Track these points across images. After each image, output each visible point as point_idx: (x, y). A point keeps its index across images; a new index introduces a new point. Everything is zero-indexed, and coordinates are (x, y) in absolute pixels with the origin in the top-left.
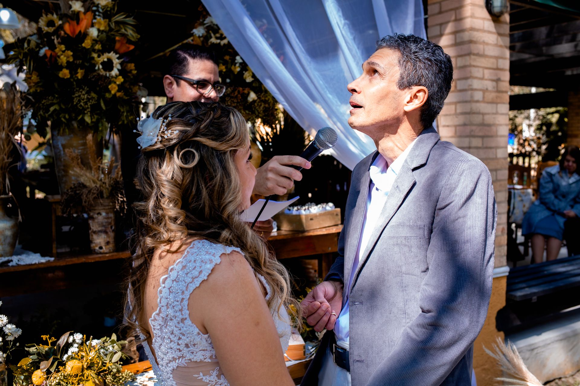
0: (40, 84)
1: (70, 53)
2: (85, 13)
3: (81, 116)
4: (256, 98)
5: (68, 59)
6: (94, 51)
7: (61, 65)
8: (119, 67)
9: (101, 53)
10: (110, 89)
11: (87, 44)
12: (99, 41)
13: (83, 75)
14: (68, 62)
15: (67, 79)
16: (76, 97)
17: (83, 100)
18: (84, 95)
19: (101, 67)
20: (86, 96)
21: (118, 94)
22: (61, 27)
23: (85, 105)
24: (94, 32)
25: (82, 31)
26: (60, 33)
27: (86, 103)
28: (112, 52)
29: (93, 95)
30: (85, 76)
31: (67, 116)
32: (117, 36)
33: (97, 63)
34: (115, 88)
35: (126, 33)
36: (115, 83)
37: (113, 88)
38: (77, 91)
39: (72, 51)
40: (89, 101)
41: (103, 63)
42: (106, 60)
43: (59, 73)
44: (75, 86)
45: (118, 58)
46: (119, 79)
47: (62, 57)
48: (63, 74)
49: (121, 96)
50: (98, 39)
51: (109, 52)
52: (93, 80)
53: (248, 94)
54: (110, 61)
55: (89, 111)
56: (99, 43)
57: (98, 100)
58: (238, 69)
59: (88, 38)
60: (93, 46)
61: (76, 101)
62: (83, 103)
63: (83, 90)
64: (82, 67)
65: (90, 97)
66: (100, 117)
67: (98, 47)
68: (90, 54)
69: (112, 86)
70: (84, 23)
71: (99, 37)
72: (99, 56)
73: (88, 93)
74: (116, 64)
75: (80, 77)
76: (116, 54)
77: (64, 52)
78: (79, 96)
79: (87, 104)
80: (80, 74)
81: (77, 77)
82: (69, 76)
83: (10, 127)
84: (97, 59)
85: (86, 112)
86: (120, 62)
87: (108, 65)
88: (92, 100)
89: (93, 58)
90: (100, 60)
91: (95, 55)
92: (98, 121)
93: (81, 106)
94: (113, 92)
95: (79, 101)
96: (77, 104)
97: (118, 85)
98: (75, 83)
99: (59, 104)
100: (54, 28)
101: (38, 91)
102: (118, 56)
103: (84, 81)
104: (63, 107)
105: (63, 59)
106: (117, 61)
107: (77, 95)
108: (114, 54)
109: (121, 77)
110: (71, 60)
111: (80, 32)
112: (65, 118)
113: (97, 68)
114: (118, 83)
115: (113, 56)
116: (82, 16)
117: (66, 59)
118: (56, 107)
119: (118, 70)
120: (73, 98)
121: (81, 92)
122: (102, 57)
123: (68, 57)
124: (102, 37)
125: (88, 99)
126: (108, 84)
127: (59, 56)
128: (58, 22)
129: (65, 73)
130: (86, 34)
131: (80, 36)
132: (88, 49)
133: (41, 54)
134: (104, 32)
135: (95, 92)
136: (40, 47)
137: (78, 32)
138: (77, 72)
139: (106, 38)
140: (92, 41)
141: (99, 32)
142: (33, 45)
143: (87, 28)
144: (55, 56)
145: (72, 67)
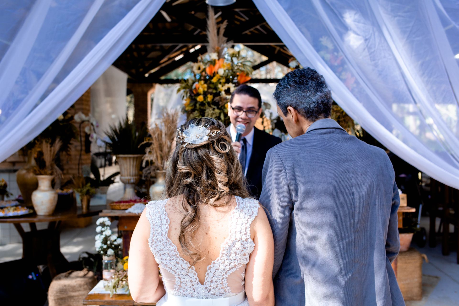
0: (191, 105)
1: (206, 85)
2: (219, 60)
6: (220, 83)
11: (214, 80)
12: (224, 77)
14: (204, 91)
17: (210, 114)
18: (210, 111)
19: (223, 93)
20: (212, 111)
22: (204, 70)
24: (221, 72)
25: (216, 71)
26: (203, 74)
27: (212, 116)
28: (230, 83)
29: (217, 111)
30: (213, 100)
32: (238, 72)
33: (222, 91)
38: (208, 108)
41: (225, 91)
42: (226, 88)
43: (197, 98)
44: (207, 106)
45: (234, 87)
51: (228, 83)
52: (217, 101)
54: (229, 89)
57: (220, 114)
59: (217, 76)
60: (219, 79)
61: (206, 115)
63: (211, 107)
64: (211, 94)
65: (214, 112)
67: (223, 81)
68: (217, 85)
70: (217, 66)
72: (223, 86)
73: (214, 109)
75: (209, 100)
77: (202, 85)
78: (208, 112)
80: (210, 98)
82: (202, 100)
84: (221, 88)
87: (228, 92)
88: (216, 114)
89: (219, 88)
90: (223, 89)
91: (220, 86)
98: (206, 104)
101: (190, 109)
102: (234, 85)
103: (213, 102)
105: (201, 90)
108: (232, 84)
110: (206, 90)
113: (221, 94)
116: (217, 62)
120: (205, 113)
123: (204, 88)
124: (226, 74)
125: (212, 114)
126: (225, 104)
127: (199, 88)
128: (203, 67)
129: (200, 98)
130: (217, 73)
131: (214, 74)
132: (216, 83)
133: (194, 87)
134: (227, 71)
135: (218, 108)
136: (194, 83)
137: (213, 72)
138: (208, 98)
139: (229, 74)
140: (219, 77)
141: (225, 71)
142: (190, 82)
143: (218, 69)
144: (197, 88)
145: (205, 94)
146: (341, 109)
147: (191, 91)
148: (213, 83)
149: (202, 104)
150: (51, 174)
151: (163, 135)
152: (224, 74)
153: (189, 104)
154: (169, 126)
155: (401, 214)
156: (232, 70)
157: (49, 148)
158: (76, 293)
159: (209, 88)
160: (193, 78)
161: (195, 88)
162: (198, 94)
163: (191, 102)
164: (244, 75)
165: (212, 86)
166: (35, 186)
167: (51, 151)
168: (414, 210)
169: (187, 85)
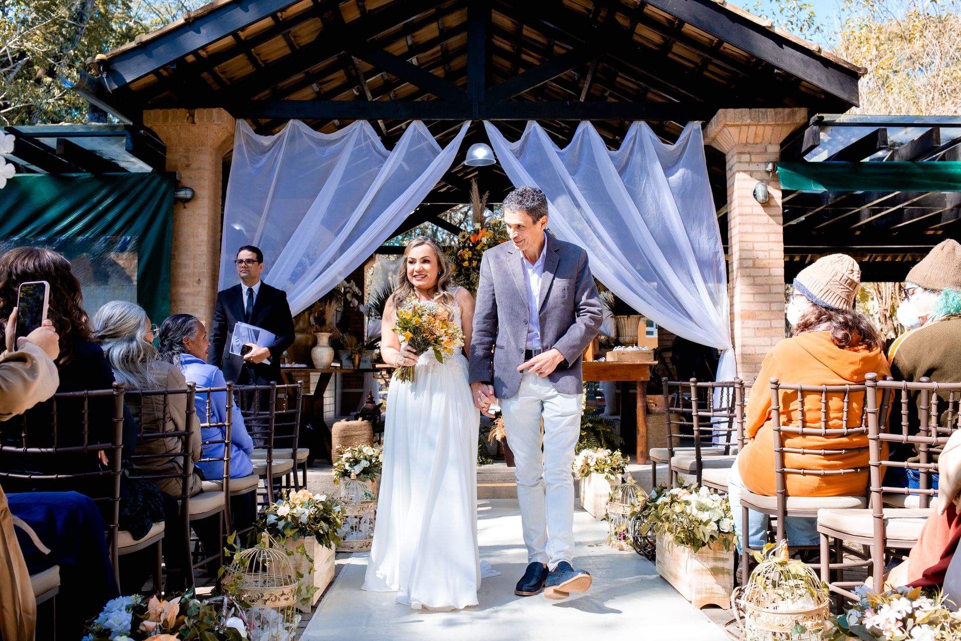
0: (457, 270)
1: (470, 252)
2: (482, 229)
7: (466, 259)
11: (478, 248)
12: (487, 244)
14: (469, 258)
22: (469, 238)
24: (484, 240)
26: (467, 242)
43: (463, 264)
44: (471, 271)
47: (466, 255)
59: (481, 244)
61: (471, 279)
64: (475, 260)
70: (480, 235)
77: (467, 252)
81: (472, 266)
82: (468, 266)
93: (473, 282)
99: (464, 281)
100: (465, 239)
104: (466, 282)
105: (466, 257)
107: (471, 276)
110: (471, 256)
116: (480, 231)
121: (474, 274)
123: (469, 255)
124: (489, 242)
127: (464, 255)
128: (467, 236)
129: (466, 264)
130: (481, 241)
131: (478, 242)
136: (459, 250)
137: (477, 240)
138: (472, 263)
139: (492, 242)
141: (488, 239)
142: (455, 249)
143: (481, 238)
145: (470, 260)
147: (457, 257)
148: (477, 250)
149: (467, 269)
150: (331, 332)
152: (486, 242)
156: (494, 238)
158: (357, 433)
159: (473, 254)
160: (458, 246)
161: (460, 255)
162: (464, 260)
165: (475, 253)
166: (315, 343)
168: (656, 362)
169: (453, 252)
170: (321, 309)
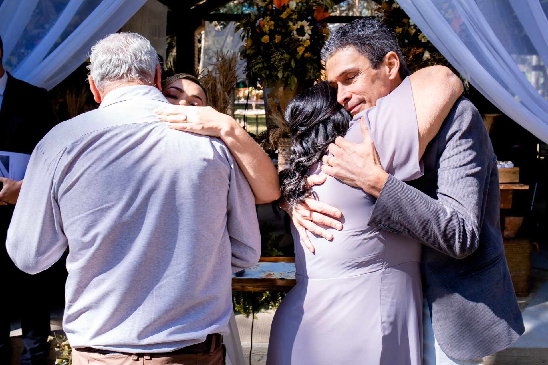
0: (253, 48)
1: (272, 22)
3: (276, 73)
4: (429, 57)
5: (270, 28)
6: (291, 20)
7: (266, 32)
8: (310, 32)
9: (295, 22)
10: (298, 51)
11: (284, 15)
12: (296, 11)
13: (280, 40)
14: (270, 30)
15: (267, 43)
16: (274, 57)
17: (277, 59)
18: (278, 56)
19: (295, 32)
20: (280, 56)
21: (306, 55)
23: (279, 64)
24: (293, 5)
25: (286, 4)
26: (269, 7)
28: (304, 20)
29: (286, 56)
30: (282, 40)
31: (268, 73)
32: (314, 6)
33: (293, 30)
34: (302, 50)
35: (322, 3)
36: (303, 45)
37: (301, 50)
38: (275, 52)
39: (274, 21)
40: (282, 61)
41: (297, 30)
42: (299, 27)
43: (261, 39)
44: (273, 49)
45: (309, 25)
46: (306, 42)
47: (266, 26)
48: (264, 40)
49: (309, 56)
50: (296, 10)
51: (302, 21)
52: (286, 43)
53: (423, 53)
54: (302, 27)
55: (281, 69)
56: (296, 13)
57: (290, 60)
58: (414, 31)
59: (288, 10)
60: (291, 15)
61: (273, 61)
62: (278, 62)
63: (279, 51)
64: (279, 33)
65: (282, 57)
66: (290, 74)
67: (295, 17)
68: (288, 22)
69: (299, 49)
71: (297, 9)
72: (294, 25)
73: (282, 54)
74: (308, 30)
75: (276, 42)
76: (307, 22)
77: (268, 22)
78: (275, 56)
79: (280, 63)
80: (278, 39)
81: (275, 42)
82: (268, 42)
83: (227, 80)
84: (292, 26)
85: (279, 69)
86: (311, 28)
87: (301, 31)
88: (285, 60)
89: (289, 26)
90: (294, 27)
91: (291, 24)
92: (288, 76)
93: (276, 64)
94: (300, 53)
95: (275, 61)
96: (274, 63)
97: (306, 48)
98: (273, 47)
99: (263, 62)
100: (266, 3)
101: (252, 53)
102: (309, 23)
103: (281, 45)
104: (265, 65)
105: (266, 28)
106: (308, 27)
107: (273, 56)
108: (306, 22)
109: (308, 41)
110: (273, 28)
111: (284, 5)
112: (265, 74)
113: (292, 34)
114: (305, 46)
115: (305, 23)
117: (269, 28)
118: (260, 65)
119: (309, 34)
120: (272, 58)
121: (277, 53)
122: (296, 25)
123: (270, 26)
124: (299, 7)
125: (281, 59)
126: (297, 47)
127: (264, 26)
129: (266, 39)
130: (288, 6)
131: (284, 8)
132: (286, 19)
133: (257, 24)
134: (300, 4)
135: (288, 53)
136: (257, 18)
137: (282, 5)
138: (275, 38)
139: (303, 8)
140: (290, 12)
141: (297, 4)
142: (253, 17)
143: (289, 2)
144: (262, 26)
145: (272, 34)
146: (444, 58)
147: (254, 29)
148: (282, 19)
149: (267, 46)
151: (219, 86)
152: (295, 8)
153: (251, 47)
154: (224, 74)
155: (512, 192)
156: (307, 3)
157: (74, 99)
159: (276, 25)
160: (257, 13)
161: (259, 26)
162: (264, 34)
163: (253, 44)
164: (322, 10)
165: (280, 23)
167: (76, 102)
168: (527, 188)
169: (249, 21)
170: (61, 100)
